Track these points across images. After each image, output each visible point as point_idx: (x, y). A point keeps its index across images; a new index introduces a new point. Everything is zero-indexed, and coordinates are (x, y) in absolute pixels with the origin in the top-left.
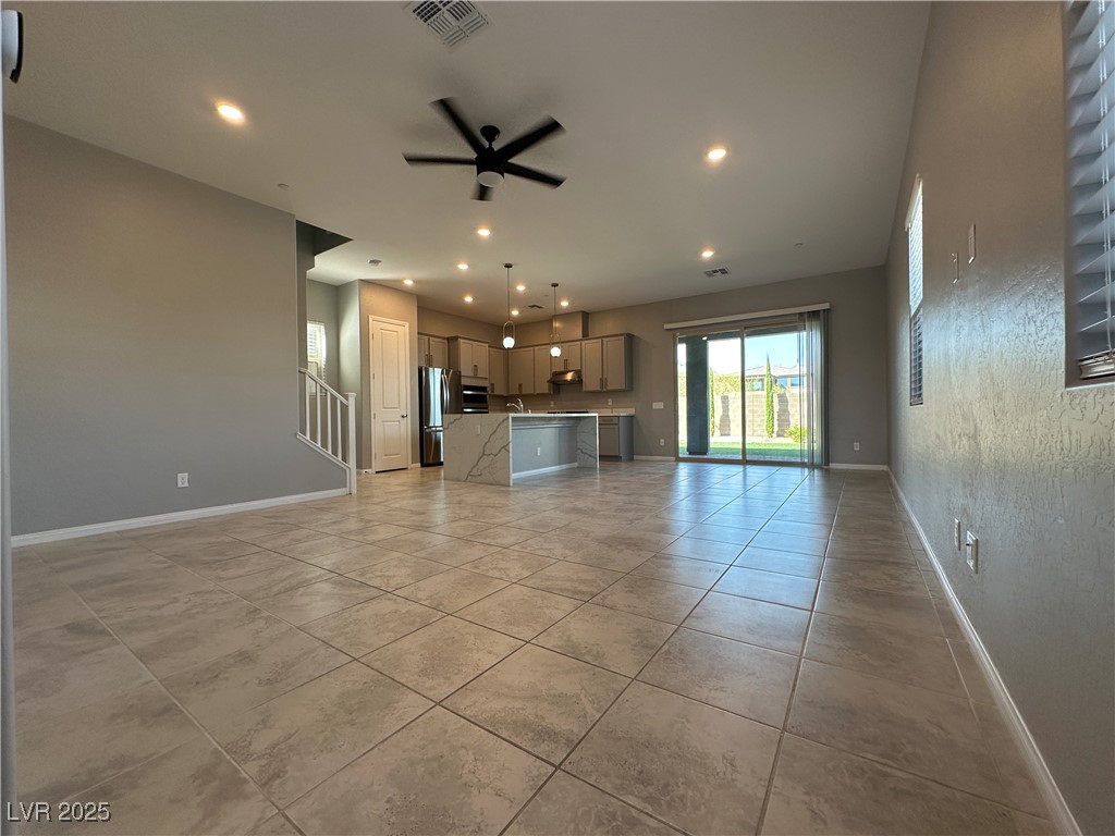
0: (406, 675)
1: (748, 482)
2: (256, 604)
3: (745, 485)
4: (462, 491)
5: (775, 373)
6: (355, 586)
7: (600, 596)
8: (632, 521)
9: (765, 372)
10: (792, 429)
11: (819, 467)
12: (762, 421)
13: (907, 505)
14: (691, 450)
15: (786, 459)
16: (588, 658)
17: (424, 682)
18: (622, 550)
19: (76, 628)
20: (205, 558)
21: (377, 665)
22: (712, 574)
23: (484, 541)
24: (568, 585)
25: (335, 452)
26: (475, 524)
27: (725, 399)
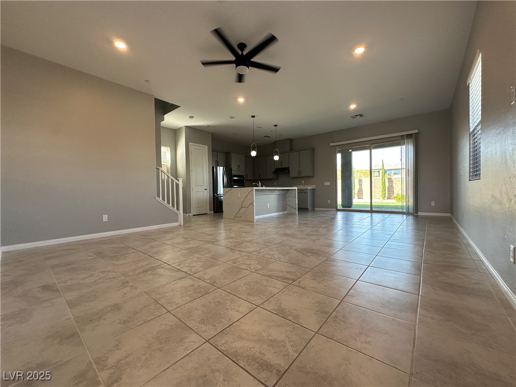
0: (193, 322)
1: (373, 222)
2: (128, 279)
3: (372, 223)
4: (232, 224)
5: (386, 168)
6: (175, 271)
7: (298, 281)
8: (314, 241)
9: (381, 167)
10: (395, 195)
11: (412, 214)
12: (379, 191)
13: (465, 235)
14: (343, 205)
15: (393, 210)
16: (291, 318)
17: (202, 327)
18: (309, 256)
19: (46, 288)
20: (110, 255)
21: (179, 315)
22: (358, 270)
23: (239, 249)
24: (280, 274)
25: (173, 206)
26: (236, 240)
27: (360, 181)
